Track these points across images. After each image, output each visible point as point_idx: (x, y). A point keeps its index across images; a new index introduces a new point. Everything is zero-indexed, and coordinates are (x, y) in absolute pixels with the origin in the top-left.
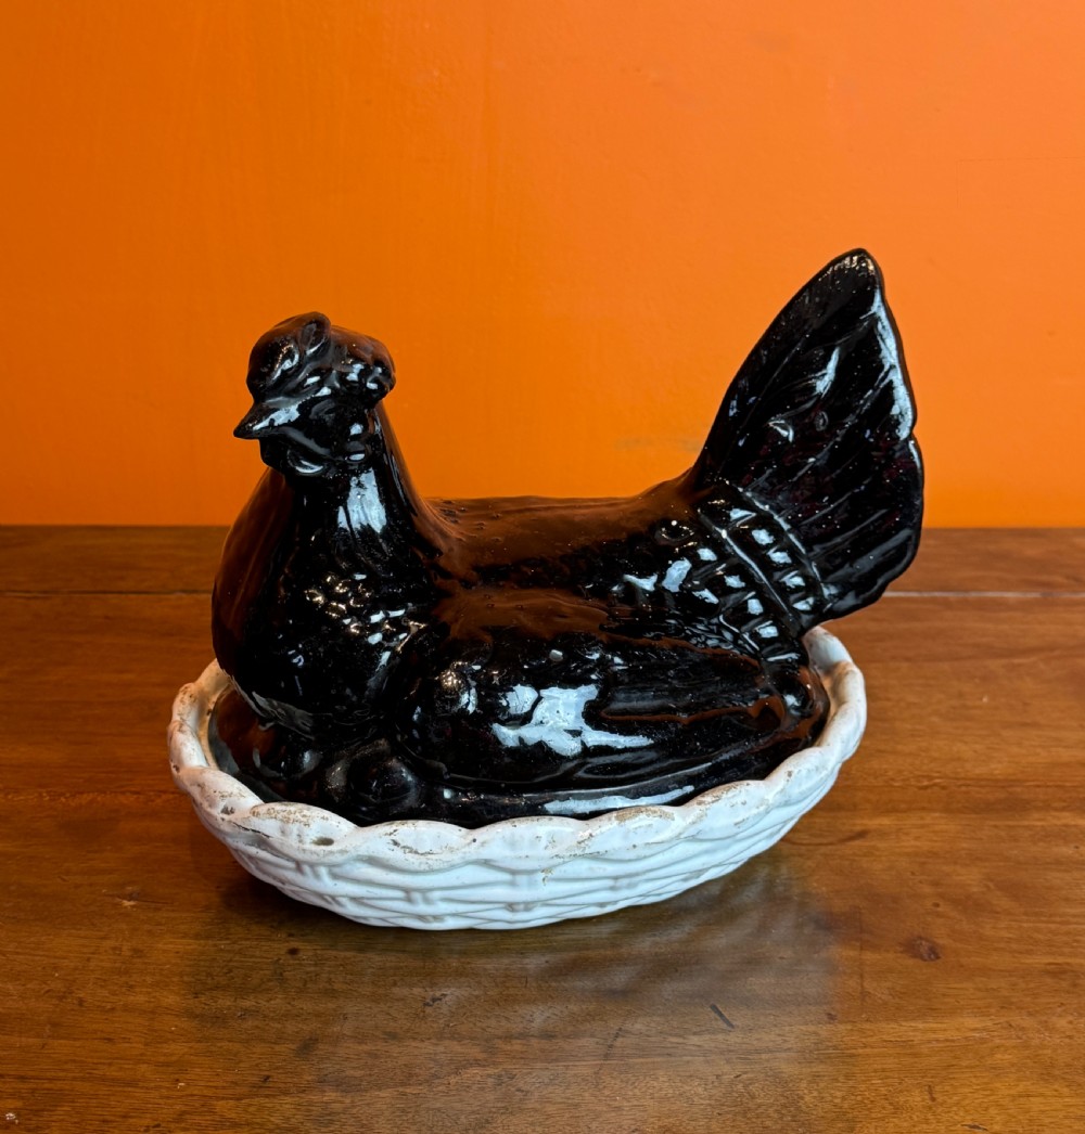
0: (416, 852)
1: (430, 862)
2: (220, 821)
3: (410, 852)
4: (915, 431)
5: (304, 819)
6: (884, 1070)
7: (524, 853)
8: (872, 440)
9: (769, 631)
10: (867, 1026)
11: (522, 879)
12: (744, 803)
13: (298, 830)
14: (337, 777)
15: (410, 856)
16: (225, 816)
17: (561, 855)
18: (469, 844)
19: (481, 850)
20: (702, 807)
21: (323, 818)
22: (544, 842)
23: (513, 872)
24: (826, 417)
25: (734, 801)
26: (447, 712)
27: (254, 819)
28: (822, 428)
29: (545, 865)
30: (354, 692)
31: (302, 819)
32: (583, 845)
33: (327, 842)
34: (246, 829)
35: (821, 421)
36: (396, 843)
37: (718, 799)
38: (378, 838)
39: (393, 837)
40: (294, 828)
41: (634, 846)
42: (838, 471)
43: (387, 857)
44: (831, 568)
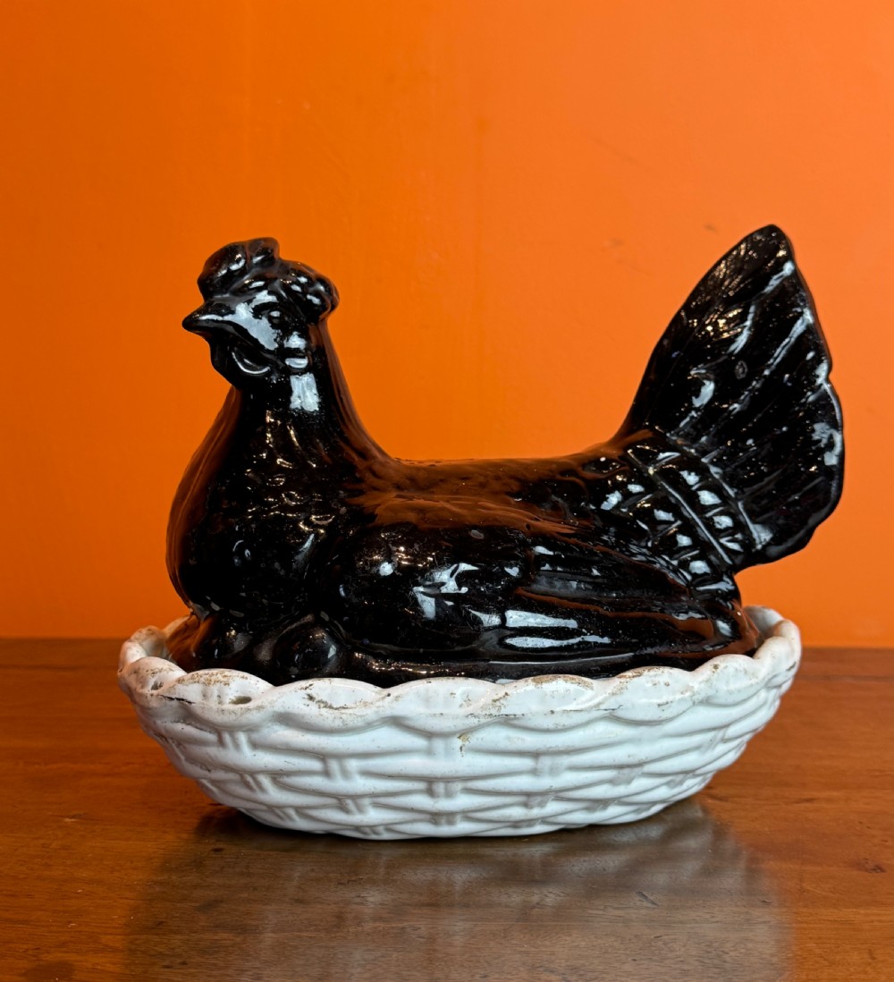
0: (331, 707)
1: (344, 716)
2: (149, 696)
3: (325, 707)
4: (831, 377)
5: (225, 679)
6: (819, 938)
7: (438, 711)
8: (789, 384)
9: (699, 567)
11: (439, 744)
12: (667, 685)
13: (219, 690)
14: (264, 654)
15: (324, 711)
16: (155, 692)
17: (476, 713)
18: (383, 698)
19: (395, 704)
20: (622, 680)
21: (243, 677)
22: (459, 699)
23: (429, 735)
24: (745, 365)
25: (657, 679)
26: (366, 572)
27: (180, 686)
28: (742, 376)
29: (461, 724)
30: (282, 567)
31: (222, 679)
32: (498, 703)
33: (246, 700)
34: (171, 699)
35: (741, 370)
36: (311, 698)
37: (640, 675)
38: (292, 696)
39: (308, 691)
40: (214, 689)
41: (552, 712)
42: (760, 415)
43: (302, 712)
44: (758, 509)
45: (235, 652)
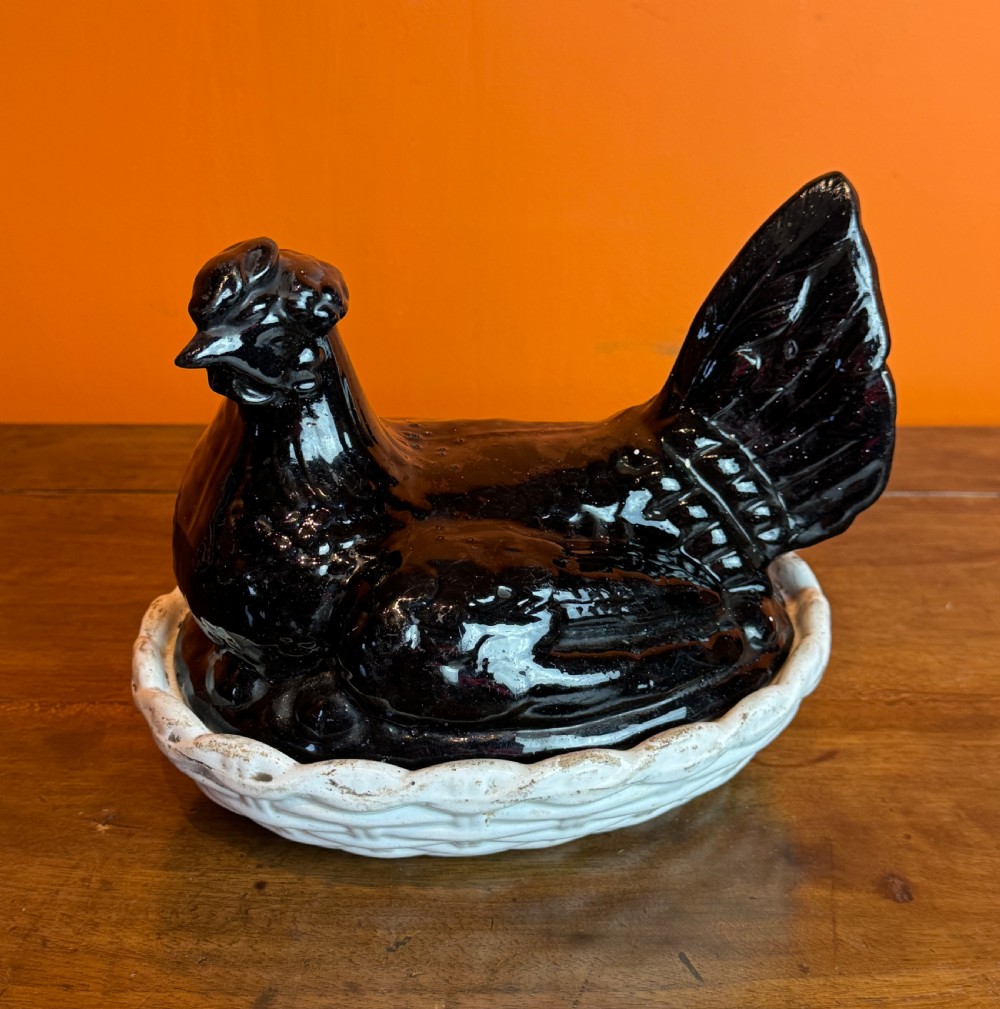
0: (354, 793)
1: (368, 803)
2: (167, 747)
3: (348, 792)
5: (245, 755)
7: (464, 797)
8: (842, 370)
9: (732, 561)
10: (840, 980)
11: (465, 821)
12: (695, 748)
13: (238, 764)
14: (284, 710)
15: (347, 797)
16: (171, 743)
17: (502, 800)
18: (408, 787)
19: (419, 793)
20: (651, 753)
21: (262, 754)
22: (484, 787)
23: (454, 814)
24: (795, 345)
25: (684, 746)
26: (388, 650)
27: (197, 750)
28: (791, 357)
29: (485, 809)
30: (299, 624)
31: (241, 754)
32: (524, 790)
33: (266, 778)
34: (190, 759)
35: (791, 350)
36: (333, 783)
37: (668, 744)
38: (316, 777)
39: (330, 777)
40: (234, 762)
41: (579, 792)
42: (807, 401)
43: (325, 796)
44: (798, 499)
45: (254, 700)
